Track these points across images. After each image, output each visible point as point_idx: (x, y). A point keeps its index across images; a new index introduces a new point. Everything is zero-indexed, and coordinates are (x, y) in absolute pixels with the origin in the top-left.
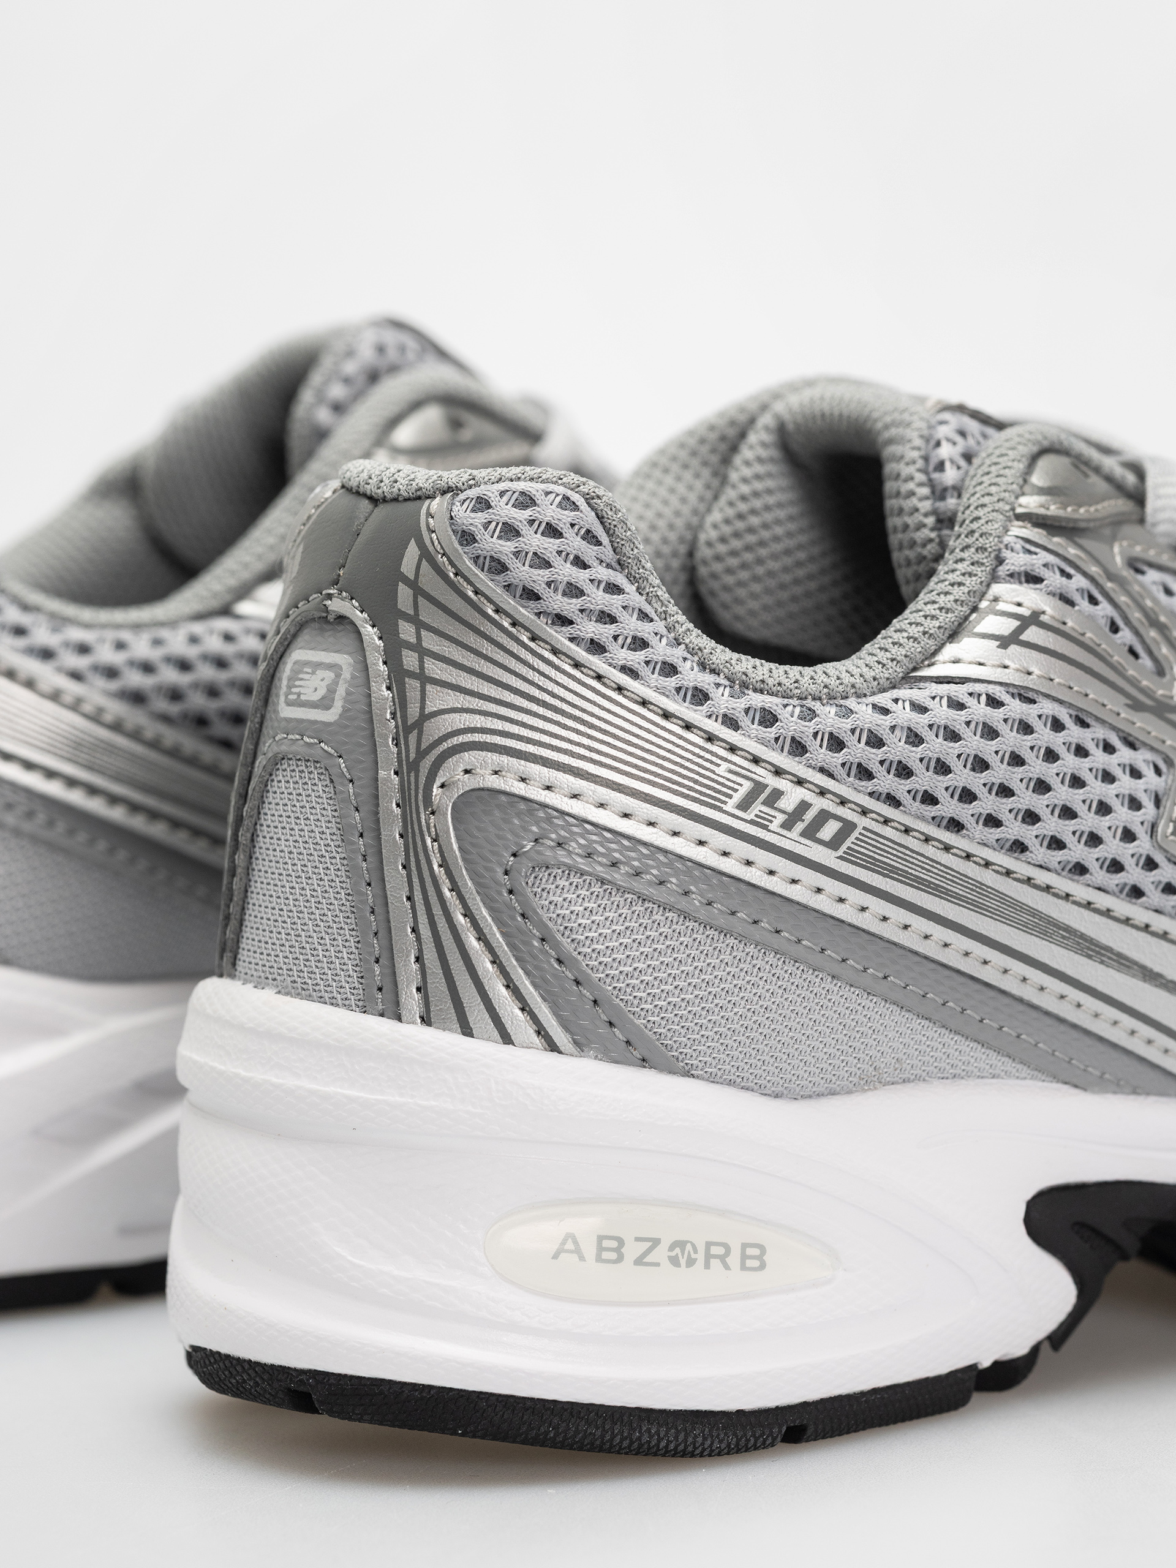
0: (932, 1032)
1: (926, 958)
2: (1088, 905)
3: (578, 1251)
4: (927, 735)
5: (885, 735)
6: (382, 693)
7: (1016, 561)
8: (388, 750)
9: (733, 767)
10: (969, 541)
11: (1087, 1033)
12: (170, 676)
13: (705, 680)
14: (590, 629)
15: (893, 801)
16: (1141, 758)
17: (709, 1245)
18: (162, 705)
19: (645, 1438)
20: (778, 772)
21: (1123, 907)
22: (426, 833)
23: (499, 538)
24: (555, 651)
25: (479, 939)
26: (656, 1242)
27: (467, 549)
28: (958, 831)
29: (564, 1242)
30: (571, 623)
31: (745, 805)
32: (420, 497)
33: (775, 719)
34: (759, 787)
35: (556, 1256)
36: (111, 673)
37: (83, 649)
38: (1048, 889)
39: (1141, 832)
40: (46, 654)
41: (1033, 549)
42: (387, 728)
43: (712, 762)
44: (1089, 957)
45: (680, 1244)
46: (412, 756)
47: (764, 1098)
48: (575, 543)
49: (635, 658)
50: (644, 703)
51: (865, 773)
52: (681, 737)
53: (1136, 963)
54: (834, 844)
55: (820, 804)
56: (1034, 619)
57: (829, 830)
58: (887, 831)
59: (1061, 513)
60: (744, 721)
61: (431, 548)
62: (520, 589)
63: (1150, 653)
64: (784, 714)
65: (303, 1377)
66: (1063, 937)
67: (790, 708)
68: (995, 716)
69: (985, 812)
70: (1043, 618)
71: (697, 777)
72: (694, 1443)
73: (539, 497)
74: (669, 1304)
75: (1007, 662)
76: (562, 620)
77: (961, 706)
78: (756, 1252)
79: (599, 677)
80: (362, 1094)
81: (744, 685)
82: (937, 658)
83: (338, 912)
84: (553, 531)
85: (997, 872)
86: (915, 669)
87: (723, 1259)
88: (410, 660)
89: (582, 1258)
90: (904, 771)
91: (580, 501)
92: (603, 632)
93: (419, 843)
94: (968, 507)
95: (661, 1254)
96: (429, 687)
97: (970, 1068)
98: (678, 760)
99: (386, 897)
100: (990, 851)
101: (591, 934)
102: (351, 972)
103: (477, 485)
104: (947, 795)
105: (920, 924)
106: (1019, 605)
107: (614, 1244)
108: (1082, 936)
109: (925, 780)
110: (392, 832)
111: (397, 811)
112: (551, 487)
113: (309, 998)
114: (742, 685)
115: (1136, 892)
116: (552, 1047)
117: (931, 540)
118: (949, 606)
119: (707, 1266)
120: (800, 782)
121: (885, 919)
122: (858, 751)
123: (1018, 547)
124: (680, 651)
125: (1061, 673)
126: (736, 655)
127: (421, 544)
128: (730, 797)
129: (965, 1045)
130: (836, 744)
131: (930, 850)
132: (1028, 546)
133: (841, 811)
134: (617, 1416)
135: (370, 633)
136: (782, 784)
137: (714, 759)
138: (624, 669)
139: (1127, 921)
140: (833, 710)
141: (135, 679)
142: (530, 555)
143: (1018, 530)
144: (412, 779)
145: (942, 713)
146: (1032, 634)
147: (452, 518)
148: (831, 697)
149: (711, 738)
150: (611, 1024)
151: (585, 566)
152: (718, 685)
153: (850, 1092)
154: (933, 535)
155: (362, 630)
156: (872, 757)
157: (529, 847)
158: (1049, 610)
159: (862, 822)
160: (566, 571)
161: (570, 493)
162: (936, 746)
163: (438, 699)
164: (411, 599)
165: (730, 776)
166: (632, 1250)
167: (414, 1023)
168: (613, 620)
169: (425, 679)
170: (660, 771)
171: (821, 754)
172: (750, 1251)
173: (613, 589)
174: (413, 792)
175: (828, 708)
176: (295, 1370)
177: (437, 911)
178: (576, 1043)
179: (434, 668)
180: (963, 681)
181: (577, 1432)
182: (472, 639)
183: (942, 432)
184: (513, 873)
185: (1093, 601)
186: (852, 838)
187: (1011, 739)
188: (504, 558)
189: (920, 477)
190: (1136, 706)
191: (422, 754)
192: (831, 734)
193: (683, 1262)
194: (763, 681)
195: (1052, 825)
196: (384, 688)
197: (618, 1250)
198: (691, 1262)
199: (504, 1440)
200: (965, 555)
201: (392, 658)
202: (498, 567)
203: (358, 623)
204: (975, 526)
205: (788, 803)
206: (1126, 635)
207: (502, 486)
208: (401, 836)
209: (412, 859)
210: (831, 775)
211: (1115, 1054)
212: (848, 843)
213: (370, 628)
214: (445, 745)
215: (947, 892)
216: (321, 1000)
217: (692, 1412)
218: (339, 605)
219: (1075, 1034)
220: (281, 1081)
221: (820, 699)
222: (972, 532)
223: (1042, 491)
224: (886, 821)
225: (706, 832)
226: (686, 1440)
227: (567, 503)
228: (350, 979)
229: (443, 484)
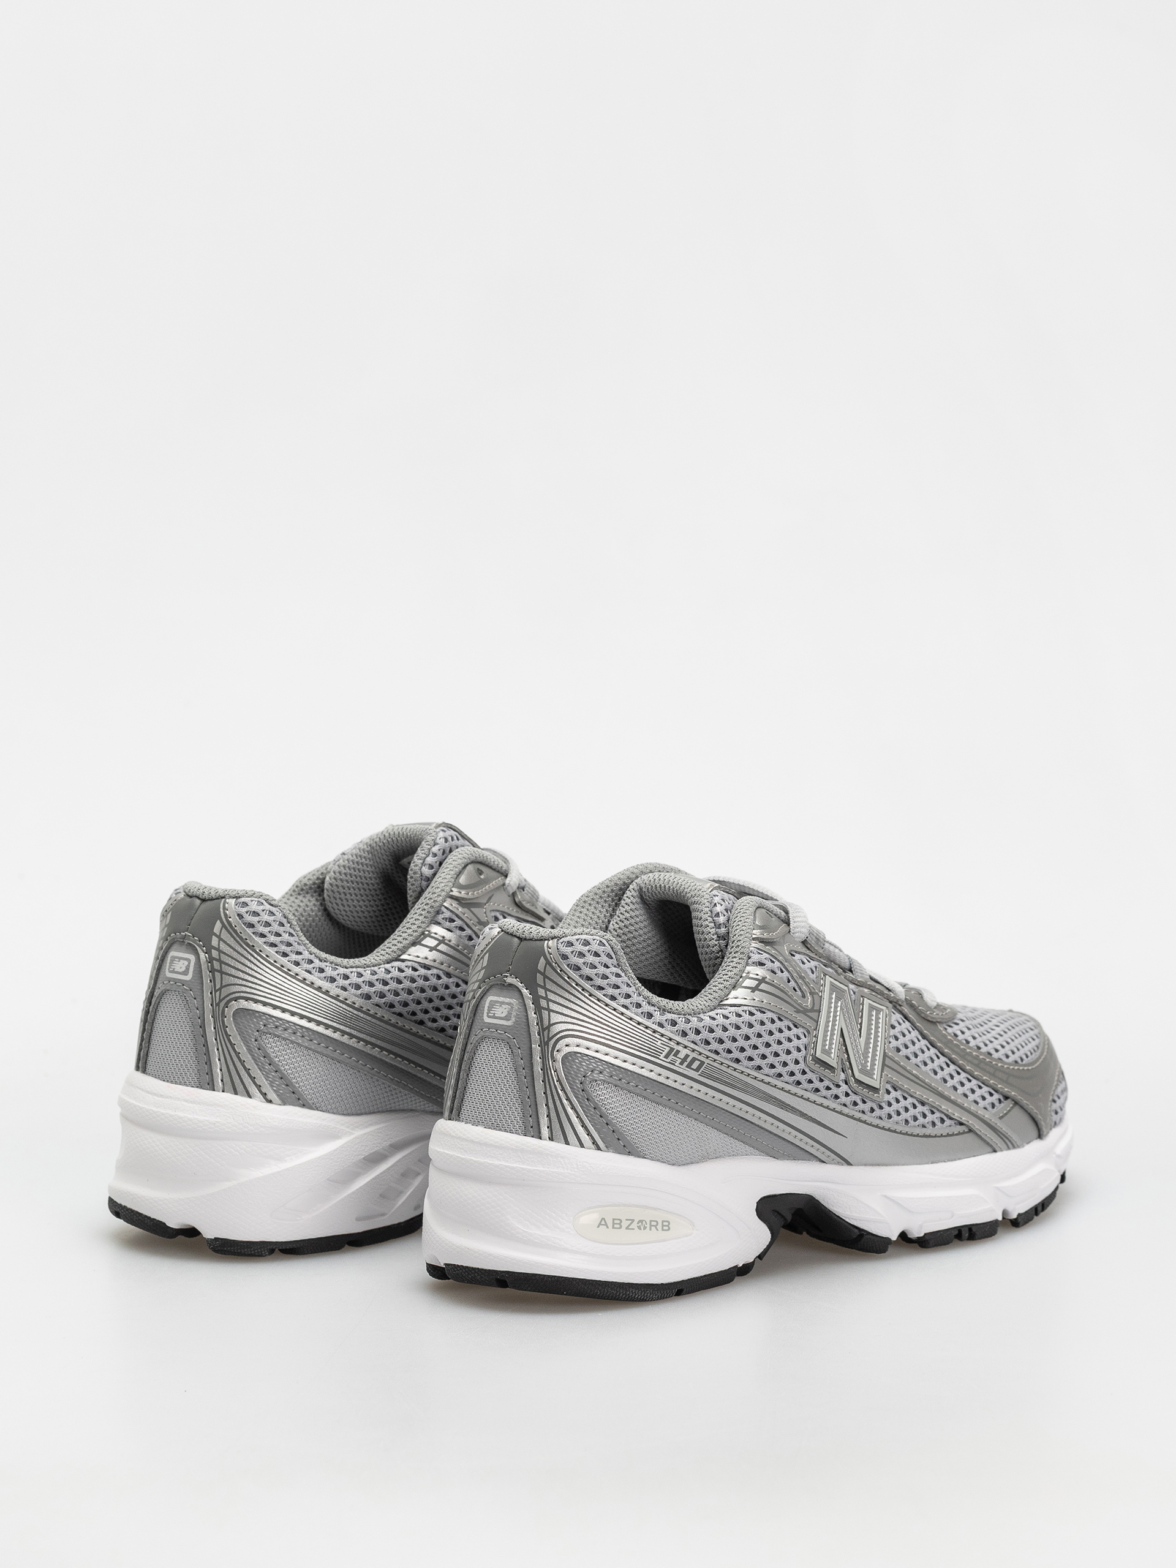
0: (728, 1139)
1: (727, 1111)
2: (782, 1089)
3: (606, 1224)
4: (729, 1027)
5: (715, 1028)
6: (532, 1015)
7: (755, 957)
8: (535, 1037)
9: (663, 1042)
10: (737, 949)
11: (780, 1137)
12: (379, 987)
13: (651, 1009)
14: (611, 991)
15: (717, 1053)
16: (800, 1031)
17: (651, 1221)
18: (376, 1000)
19: (631, 1294)
20: (678, 1043)
21: (794, 1089)
22: (552, 1069)
23: (577, 957)
24: (599, 1000)
25: (572, 1109)
26: (633, 1221)
27: (564, 961)
28: (738, 1063)
29: (601, 1221)
30: (603, 989)
31: (667, 1057)
32: (542, 939)
33: (676, 1023)
34: (672, 1049)
35: (598, 1227)
36: (358, 987)
37: (346, 977)
38: (769, 1083)
39: (801, 1060)
40: (333, 980)
41: (760, 952)
42: (535, 1029)
43: (655, 1041)
44: (782, 1109)
45: (641, 1221)
46: (546, 1040)
47: (669, 1166)
48: (604, 959)
49: (627, 1002)
50: (631, 1019)
51: (707, 1043)
52: (644, 1031)
53: (798, 1110)
54: (697, 1070)
55: (692, 1055)
56: (763, 980)
57: (695, 1065)
58: (715, 1064)
59: (768, 937)
60: (665, 1024)
61: (550, 961)
62: (585, 977)
63: (800, 989)
64: (679, 1021)
65: (503, 1274)
66: (774, 1101)
67: (681, 1019)
68: (752, 1019)
69: (748, 1056)
70: (766, 980)
71: (650, 1046)
72: (647, 1296)
73: (591, 941)
74: (638, 1244)
75: (755, 998)
76: (601, 988)
77: (740, 1016)
78: (667, 1224)
79: (615, 1010)
80: (528, 1167)
81: (664, 1010)
82: (729, 997)
83: (513, 1098)
84: (597, 955)
85: (752, 1078)
86: (722, 1001)
87: (656, 1226)
88: (543, 1003)
89: (608, 1227)
90: (721, 1041)
91: (605, 943)
92: (616, 992)
93: (549, 1073)
94: (735, 935)
95: (634, 1225)
96: (551, 1013)
97: (739, 1152)
98: (643, 1040)
99: (535, 1092)
100: (750, 1070)
101: (612, 1106)
102: (519, 1121)
103: (566, 936)
104: (713, 1041)
105: (726, 1099)
106: (757, 975)
107: (618, 1222)
108: (780, 1101)
109: (728, 1044)
110: (538, 1068)
111: (539, 1060)
112: (595, 937)
113: (500, 1130)
114: (663, 1010)
115: (799, 1083)
116: (599, 1148)
117: (716, 945)
118: (732, 976)
119: (650, 1230)
120: (686, 1047)
121: (699, 1091)
122: (705, 1034)
123: (755, 952)
124: (641, 998)
125: (774, 1001)
126: (660, 999)
127: (546, 958)
128: (662, 1053)
129: (738, 1143)
130: (698, 1032)
131: (729, 1071)
132: (759, 951)
133: (699, 1057)
134: (621, 1286)
135: (525, 991)
136: (680, 1048)
137: (656, 1039)
138: (623, 1006)
139: (795, 1095)
140: (696, 1019)
141: (366, 989)
142: (589, 964)
143: (754, 944)
144: (546, 1049)
145: (733, 1019)
146: (763, 986)
147: (558, 949)
148: (695, 1014)
149: (655, 1032)
150: (618, 1139)
151: (608, 967)
152: (655, 1011)
153: (698, 1162)
154: (716, 943)
155: (522, 990)
156: (710, 1037)
157: (589, 1073)
158: (768, 977)
159: (707, 1061)
160: (602, 970)
161: (601, 939)
162: (732, 1031)
163: (555, 1018)
164: (542, 979)
165: (661, 1045)
166: (625, 1224)
167: (546, 1140)
168: (618, 987)
169: (550, 1011)
170: (637, 1044)
171: (692, 1036)
172: (665, 1224)
173: (618, 975)
174: (546, 1054)
175: (694, 1018)
176: (500, 1271)
177: (556, 1098)
178: (606, 1147)
179: (553, 1006)
180: (740, 1006)
181: (608, 1292)
182: (567, 995)
183: (716, 900)
184: (584, 1083)
185: (782, 972)
186: (703, 1067)
187: (758, 1028)
188: (579, 965)
189: (710, 919)
190: (798, 1011)
191: (550, 1039)
192: (696, 1028)
193: (642, 1228)
194: (671, 1009)
195: (771, 1059)
196: (533, 1013)
197: (620, 1224)
198: (645, 1228)
199: (581, 1296)
200: (736, 955)
201: (536, 1002)
202: (577, 968)
203: (520, 988)
204: (739, 943)
205: (682, 1055)
206: (792, 983)
207: (577, 937)
208: (542, 1070)
209: (547, 1079)
210: (696, 1044)
211: (789, 1145)
212: (702, 1069)
213: (525, 990)
214: (558, 1036)
215: (735, 1086)
216: (505, 1131)
217: (646, 1284)
218: (510, 980)
219: (775, 1138)
220: (478, 1159)
221: (691, 1015)
222: (738, 946)
223: (760, 928)
224: (715, 1060)
225: (652, 1066)
226: (644, 1295)
227: (601, 944)
228: (518, 1122)
229: (552, 935)
